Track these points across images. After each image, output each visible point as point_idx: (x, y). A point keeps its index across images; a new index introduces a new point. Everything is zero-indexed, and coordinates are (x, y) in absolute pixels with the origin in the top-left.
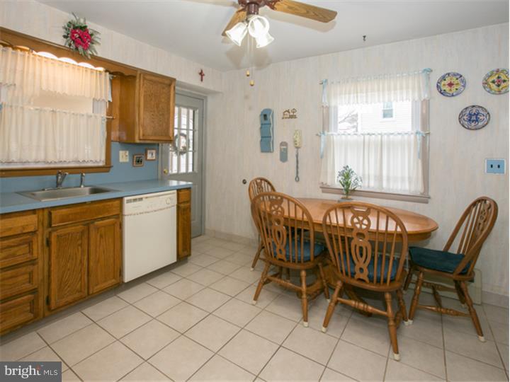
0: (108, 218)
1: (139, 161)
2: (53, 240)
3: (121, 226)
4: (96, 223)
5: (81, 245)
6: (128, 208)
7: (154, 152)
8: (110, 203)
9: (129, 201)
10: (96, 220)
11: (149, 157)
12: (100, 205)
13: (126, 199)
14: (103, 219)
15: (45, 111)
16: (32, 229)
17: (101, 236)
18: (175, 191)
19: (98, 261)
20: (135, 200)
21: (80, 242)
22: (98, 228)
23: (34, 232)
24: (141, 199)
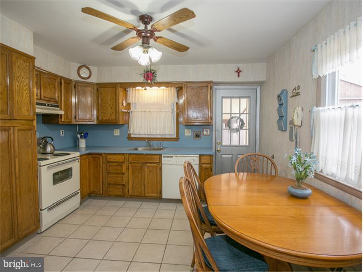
0: (154, 163)
1: (197, 136)
2: (130, 167)
3: (161, 169)
4: (148, 164)
5: (141, 172)
6: (165, 160)
7: (208, 130)
8: (154, 156)
9: (165, 157)
10: (148, 163)
11: (205, 133)
12: (149, 156)
13: (163, 155)
14: (151, 163)
15: (147, 112)
16: (122, 161)
17: (150, 171)
18: (198, 155)
19: (149, 183)
20: (168, 157)
21: (140, 171)
22: (148, 167)
23: (123, 162)
24: (172, 157)
